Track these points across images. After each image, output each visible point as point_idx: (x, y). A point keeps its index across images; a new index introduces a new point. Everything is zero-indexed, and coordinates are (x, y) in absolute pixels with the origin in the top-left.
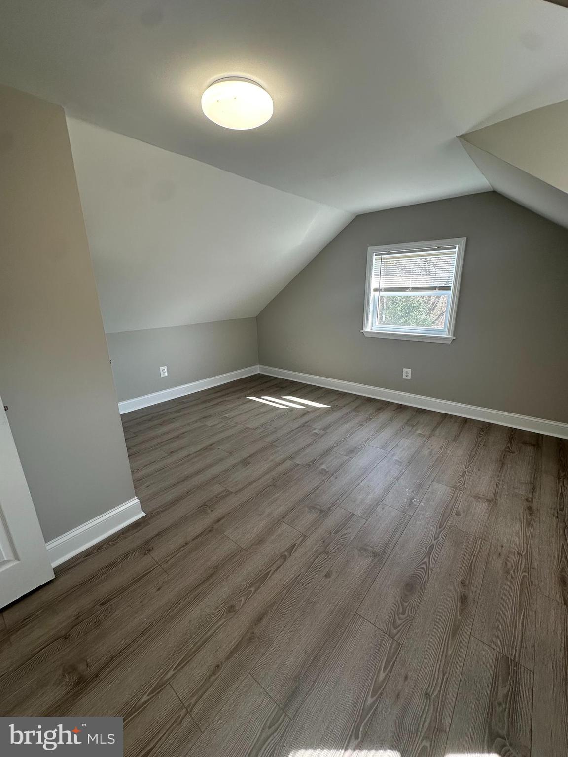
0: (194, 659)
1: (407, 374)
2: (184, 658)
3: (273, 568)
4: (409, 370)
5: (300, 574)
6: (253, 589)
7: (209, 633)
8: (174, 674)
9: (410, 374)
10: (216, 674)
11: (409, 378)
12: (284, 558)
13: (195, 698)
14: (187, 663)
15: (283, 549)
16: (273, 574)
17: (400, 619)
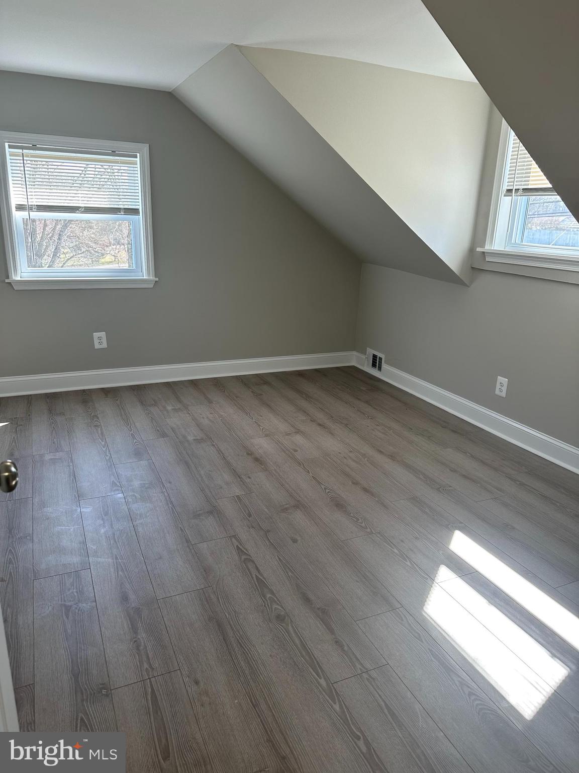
0: (318, 660)
1: (100, 339)
2: (312, 669)
3: (254, 572)
4: (103, 334)
5: (278, 556)
6: (269, 596)
7: (297, 642)
8: (325, 679)
9: (104, 341)
10: (344, 645)
11: (105, 345)
12: (249, 560)
13: (357, 665)
14: (319, 666)
15: (236, 557)
16: (262, 575)
17: (362, 523)
